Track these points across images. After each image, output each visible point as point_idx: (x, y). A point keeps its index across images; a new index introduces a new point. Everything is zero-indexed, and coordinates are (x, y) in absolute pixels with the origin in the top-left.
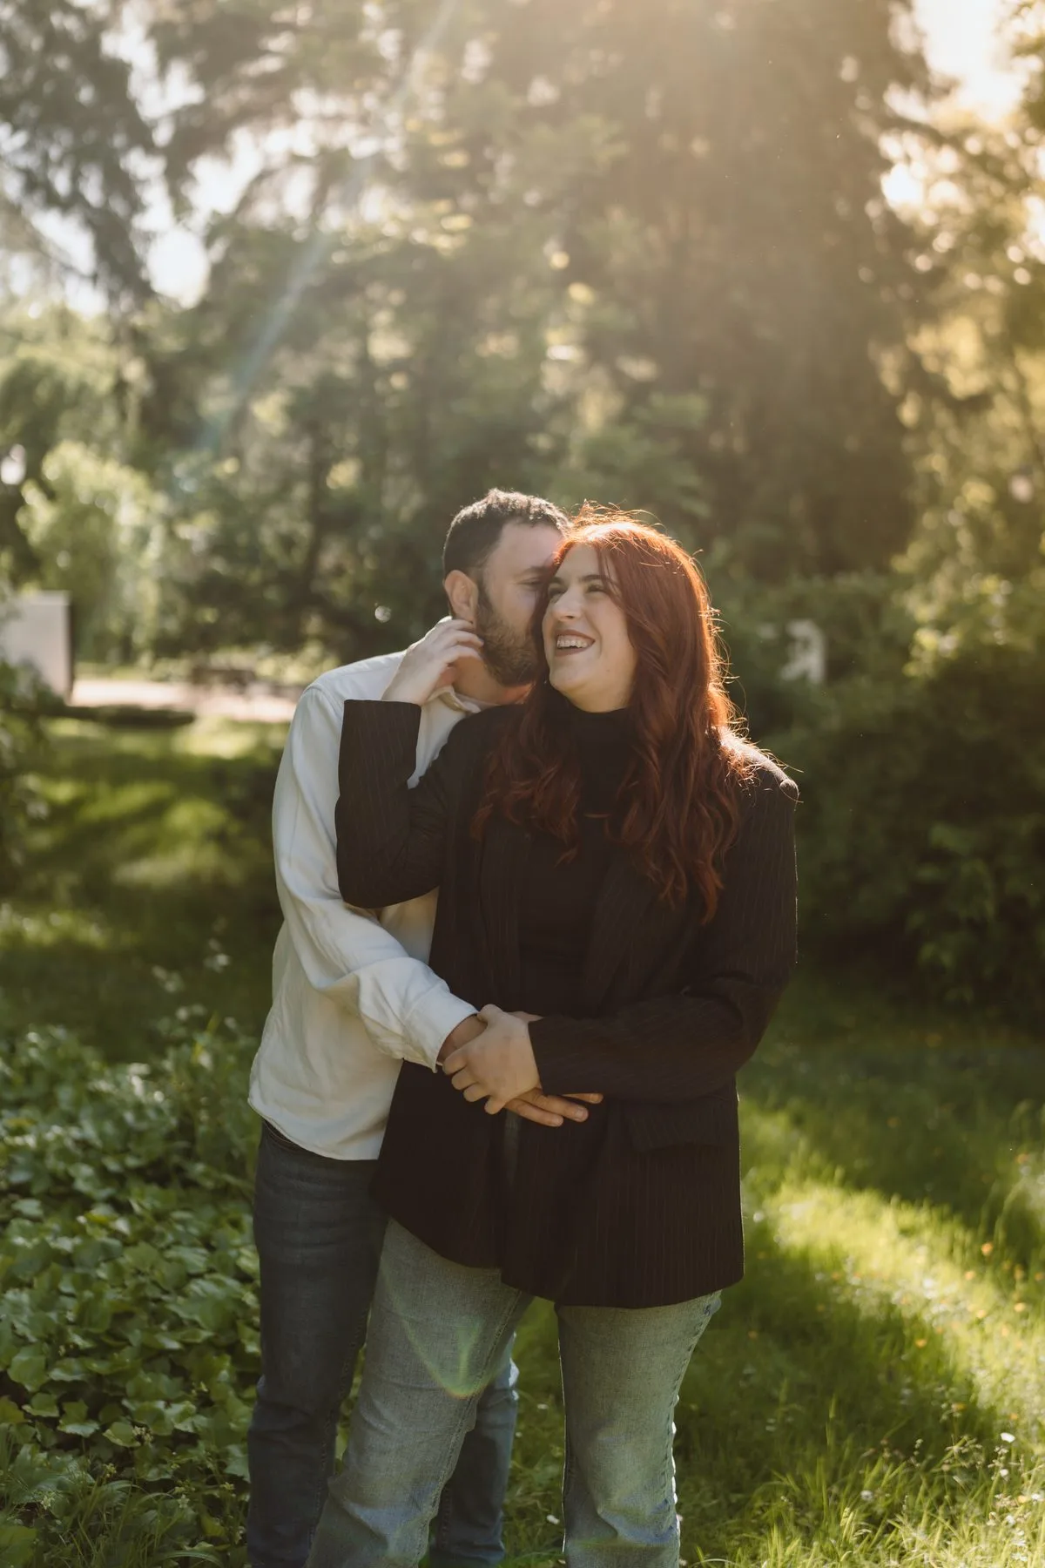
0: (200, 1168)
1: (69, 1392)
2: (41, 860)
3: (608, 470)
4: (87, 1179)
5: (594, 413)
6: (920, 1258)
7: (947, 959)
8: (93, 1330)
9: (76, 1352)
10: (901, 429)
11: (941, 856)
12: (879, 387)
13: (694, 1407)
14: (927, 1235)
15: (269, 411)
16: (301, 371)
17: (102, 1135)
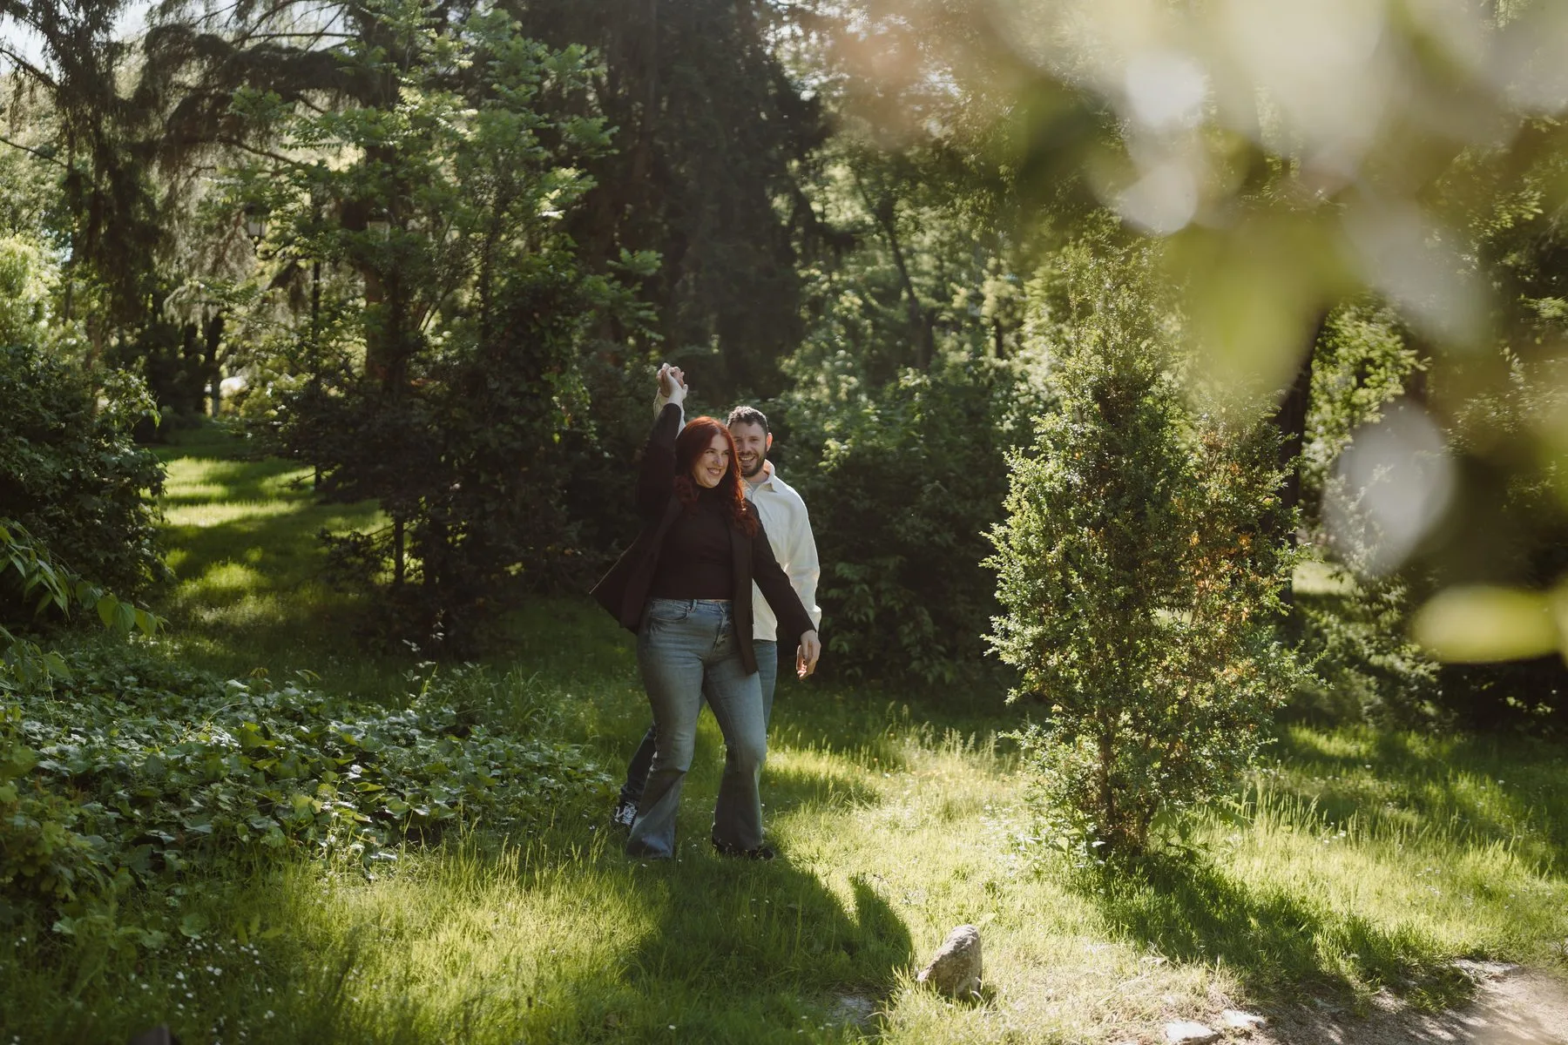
7: (845, 647)
10: (792, 257)
11: (843, 583)
12: (776, 224)
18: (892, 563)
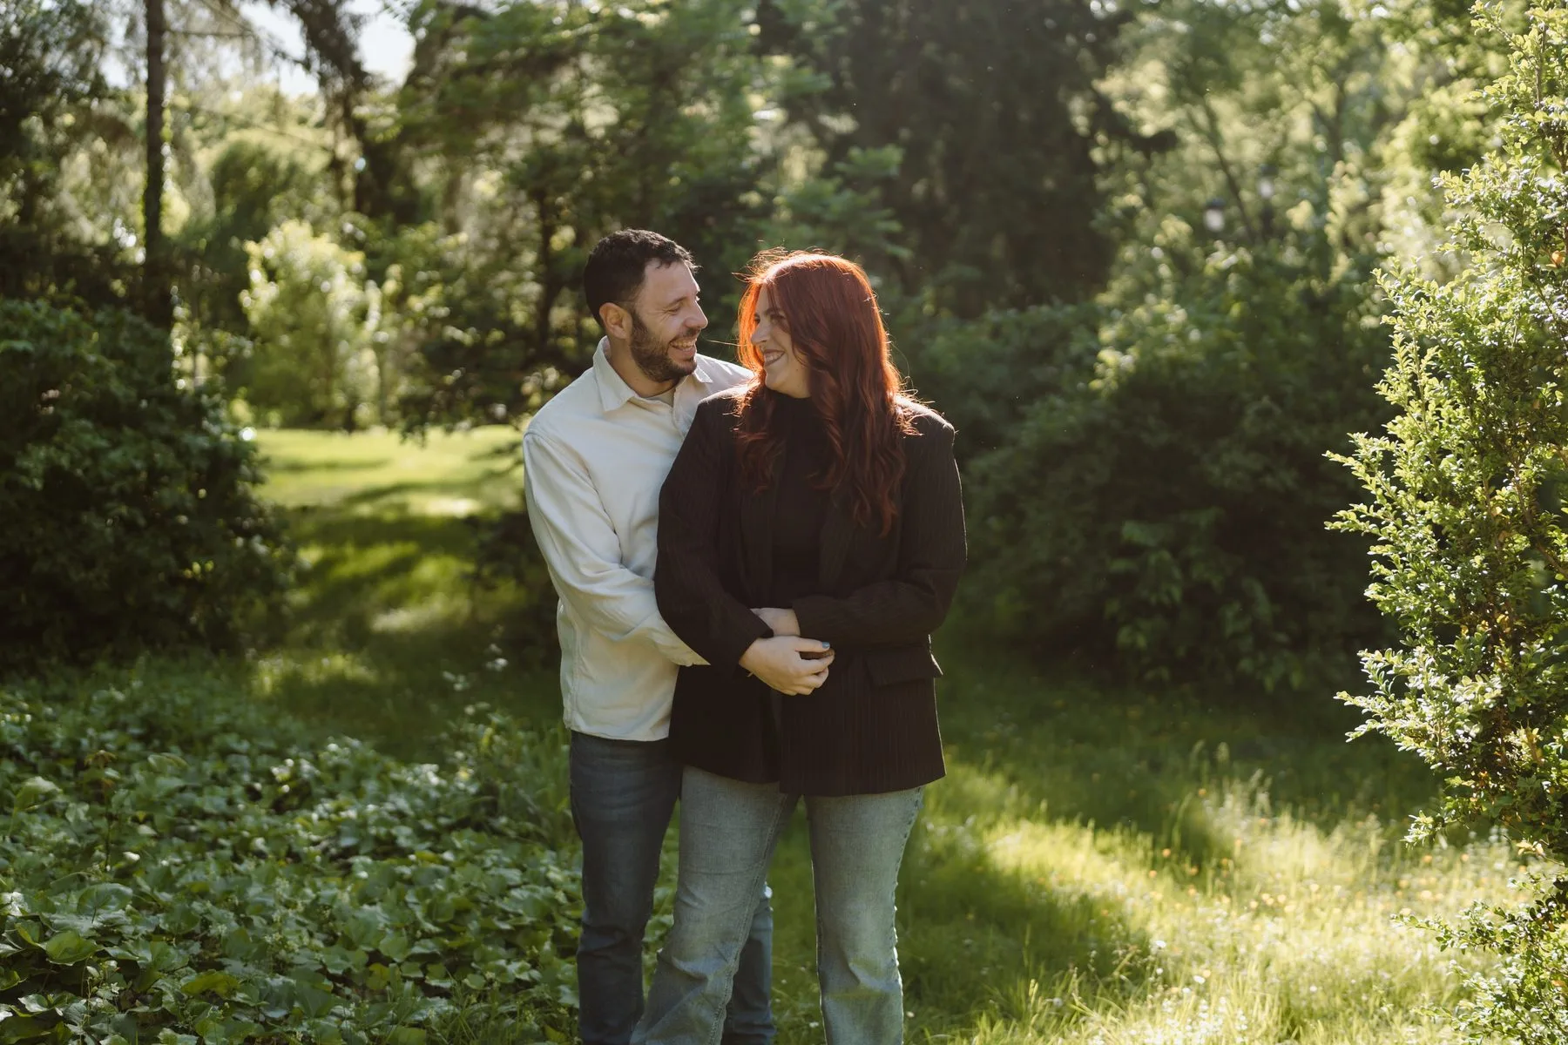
0: (504, 820)
1: (426, 960)
2: (303, 614)
3: (815, 221)
4: (408, 837)
5: (799, 166)
6: (1115, 866)
7: (1142, 641)
8: (440, 920)
9: (427, 935)
10: (1093, 168)
11: (1132, 551)
12: (1071, 131)
13: (922, 960)
14: (1120, 851)
15: (485, 184)
16: (517, 144)
17: (413, 807)
18: (1204, 518)
